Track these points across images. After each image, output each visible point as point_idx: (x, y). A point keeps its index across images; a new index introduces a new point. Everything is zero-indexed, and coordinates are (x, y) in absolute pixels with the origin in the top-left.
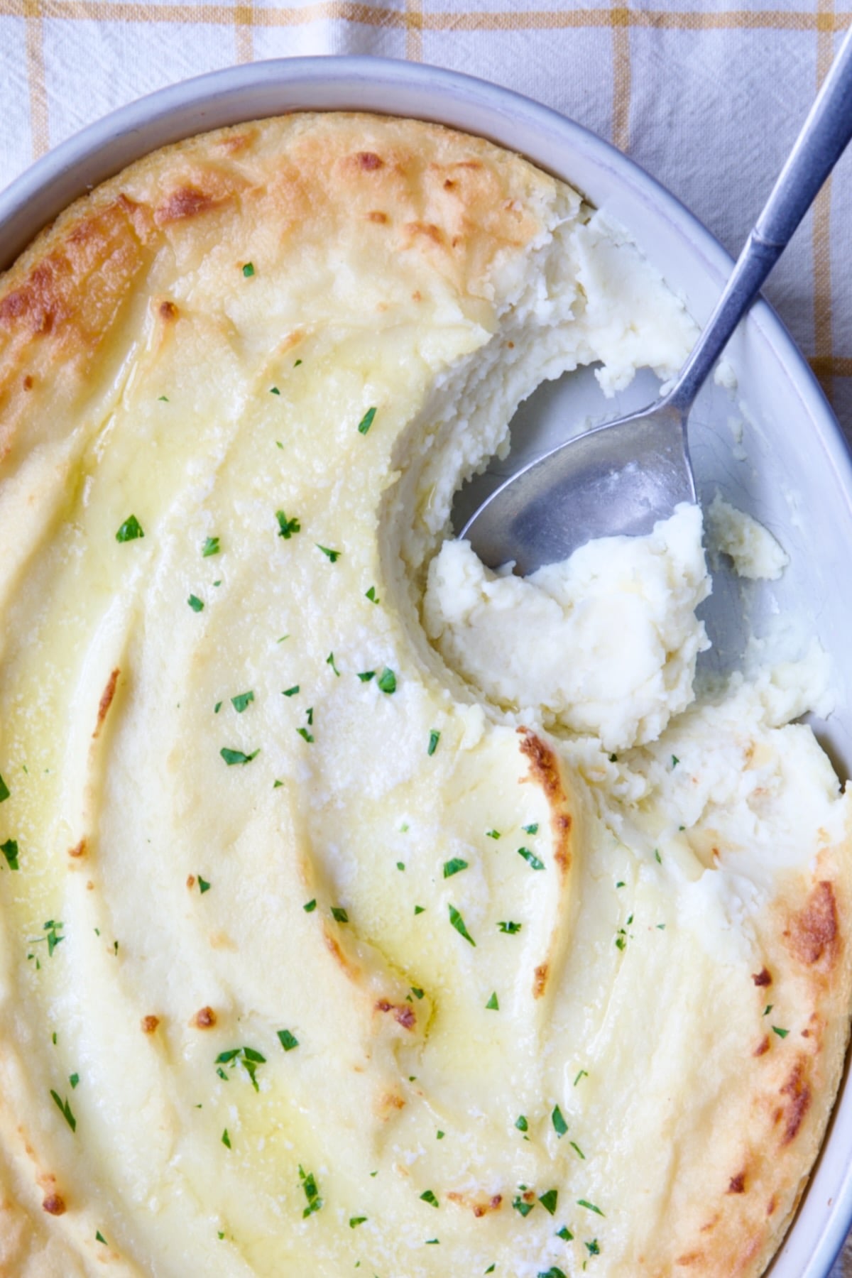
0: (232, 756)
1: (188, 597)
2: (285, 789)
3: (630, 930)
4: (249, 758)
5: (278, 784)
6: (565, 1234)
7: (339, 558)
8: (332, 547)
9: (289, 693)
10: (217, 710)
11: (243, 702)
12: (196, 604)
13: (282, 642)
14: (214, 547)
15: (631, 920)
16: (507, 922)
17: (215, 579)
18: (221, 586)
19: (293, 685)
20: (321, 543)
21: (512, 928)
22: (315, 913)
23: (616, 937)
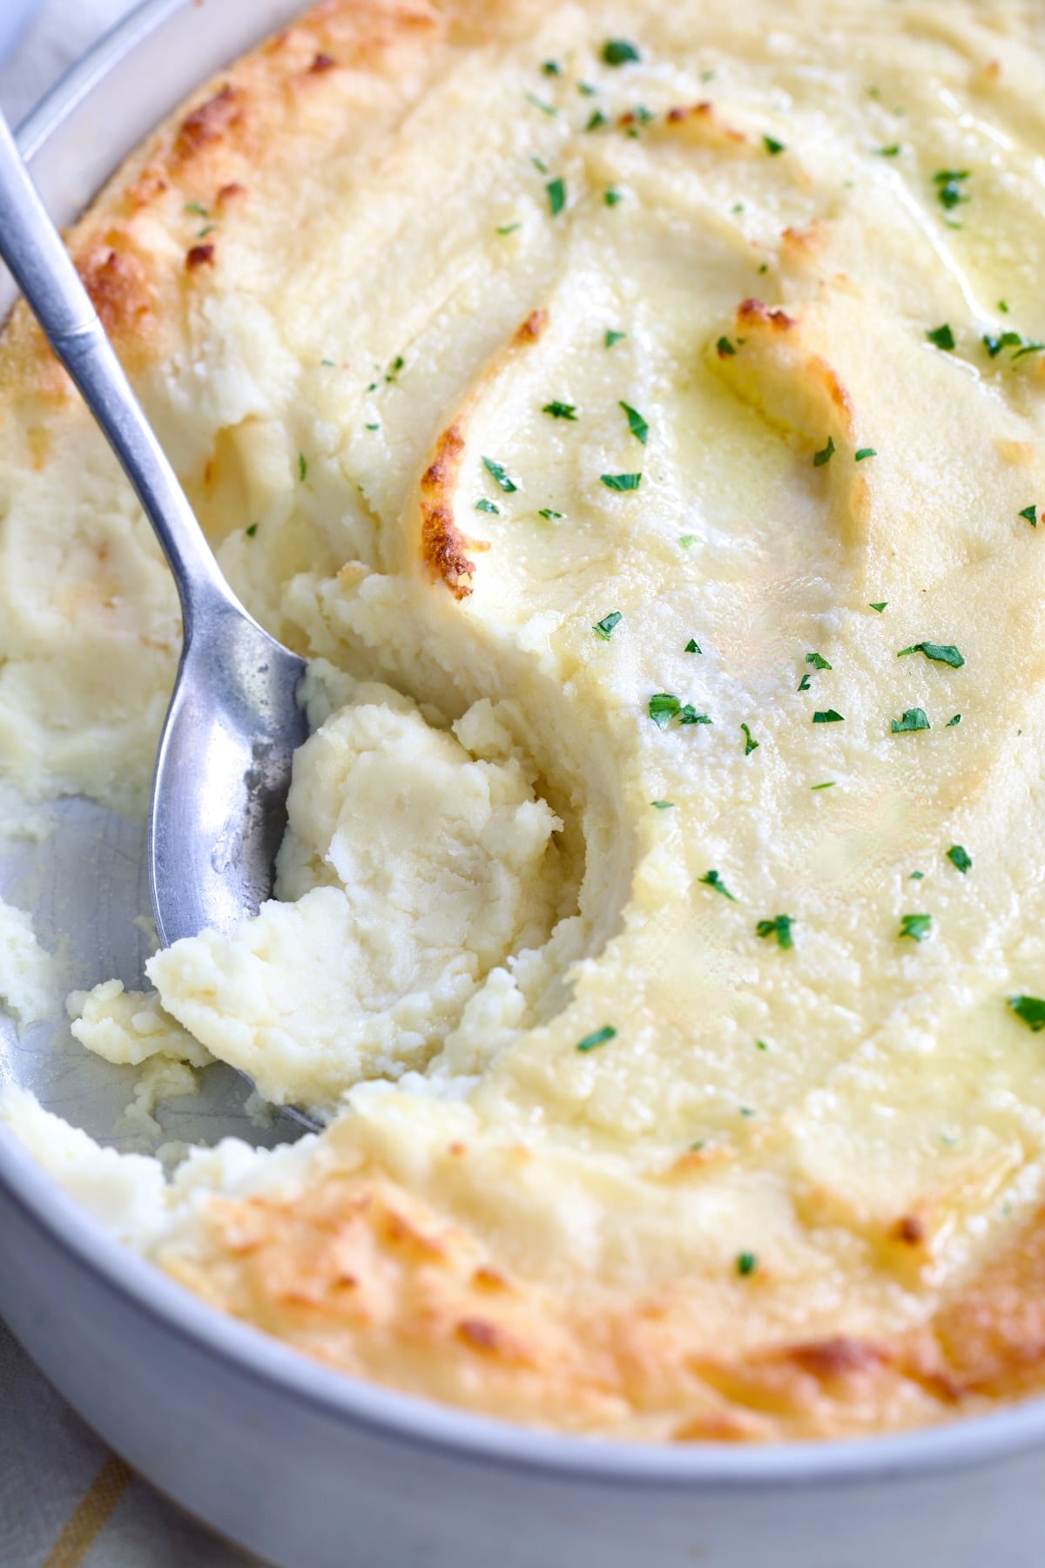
0: (944, 657)
1: (969, 870)
2: (868, 601)
3: (376, 378)
4: (920, 648)
5: (880, 607)
6: (586, 91)
7: (704, 873)
8: (708, 893)
9: (832, 716)
10: (957, 718)
11: (910, 723)
12: (959, 859)
13: (826, 781)
14: (910, 927)
15: (373, 387)
16: (561, 420)
17: (917, 885)
18: (912, 871)
19: (821, 726)
20: (727, 901)
21: (558, 411)
22: (860, 445)
23: (401, 373)
